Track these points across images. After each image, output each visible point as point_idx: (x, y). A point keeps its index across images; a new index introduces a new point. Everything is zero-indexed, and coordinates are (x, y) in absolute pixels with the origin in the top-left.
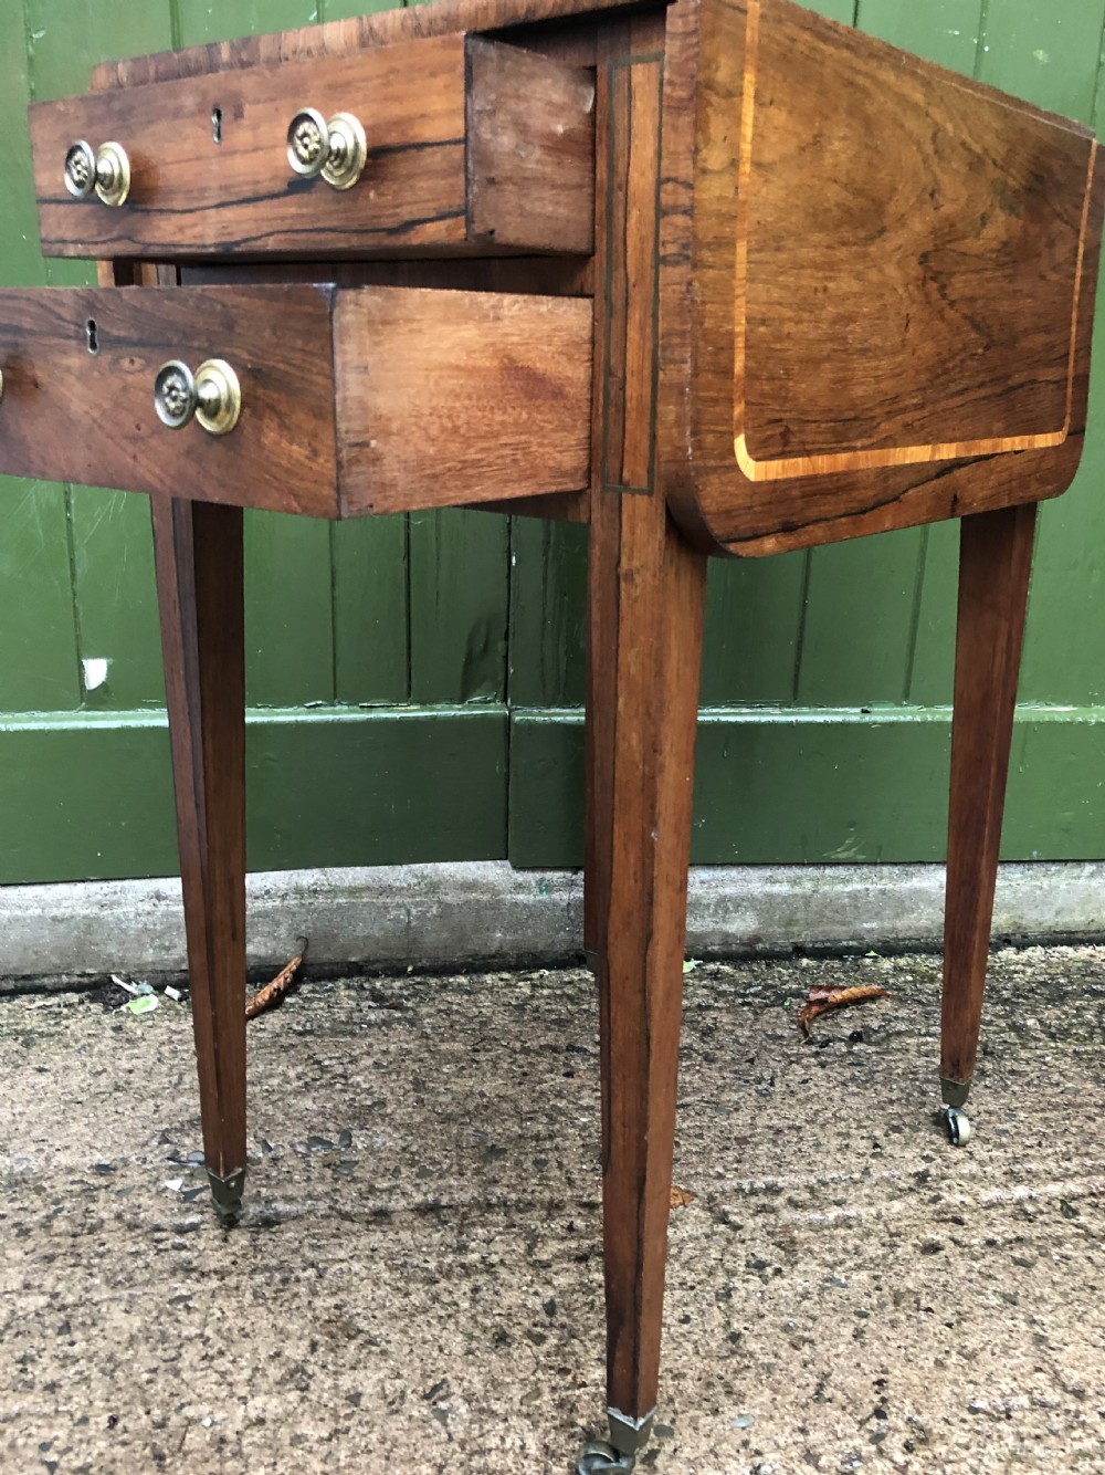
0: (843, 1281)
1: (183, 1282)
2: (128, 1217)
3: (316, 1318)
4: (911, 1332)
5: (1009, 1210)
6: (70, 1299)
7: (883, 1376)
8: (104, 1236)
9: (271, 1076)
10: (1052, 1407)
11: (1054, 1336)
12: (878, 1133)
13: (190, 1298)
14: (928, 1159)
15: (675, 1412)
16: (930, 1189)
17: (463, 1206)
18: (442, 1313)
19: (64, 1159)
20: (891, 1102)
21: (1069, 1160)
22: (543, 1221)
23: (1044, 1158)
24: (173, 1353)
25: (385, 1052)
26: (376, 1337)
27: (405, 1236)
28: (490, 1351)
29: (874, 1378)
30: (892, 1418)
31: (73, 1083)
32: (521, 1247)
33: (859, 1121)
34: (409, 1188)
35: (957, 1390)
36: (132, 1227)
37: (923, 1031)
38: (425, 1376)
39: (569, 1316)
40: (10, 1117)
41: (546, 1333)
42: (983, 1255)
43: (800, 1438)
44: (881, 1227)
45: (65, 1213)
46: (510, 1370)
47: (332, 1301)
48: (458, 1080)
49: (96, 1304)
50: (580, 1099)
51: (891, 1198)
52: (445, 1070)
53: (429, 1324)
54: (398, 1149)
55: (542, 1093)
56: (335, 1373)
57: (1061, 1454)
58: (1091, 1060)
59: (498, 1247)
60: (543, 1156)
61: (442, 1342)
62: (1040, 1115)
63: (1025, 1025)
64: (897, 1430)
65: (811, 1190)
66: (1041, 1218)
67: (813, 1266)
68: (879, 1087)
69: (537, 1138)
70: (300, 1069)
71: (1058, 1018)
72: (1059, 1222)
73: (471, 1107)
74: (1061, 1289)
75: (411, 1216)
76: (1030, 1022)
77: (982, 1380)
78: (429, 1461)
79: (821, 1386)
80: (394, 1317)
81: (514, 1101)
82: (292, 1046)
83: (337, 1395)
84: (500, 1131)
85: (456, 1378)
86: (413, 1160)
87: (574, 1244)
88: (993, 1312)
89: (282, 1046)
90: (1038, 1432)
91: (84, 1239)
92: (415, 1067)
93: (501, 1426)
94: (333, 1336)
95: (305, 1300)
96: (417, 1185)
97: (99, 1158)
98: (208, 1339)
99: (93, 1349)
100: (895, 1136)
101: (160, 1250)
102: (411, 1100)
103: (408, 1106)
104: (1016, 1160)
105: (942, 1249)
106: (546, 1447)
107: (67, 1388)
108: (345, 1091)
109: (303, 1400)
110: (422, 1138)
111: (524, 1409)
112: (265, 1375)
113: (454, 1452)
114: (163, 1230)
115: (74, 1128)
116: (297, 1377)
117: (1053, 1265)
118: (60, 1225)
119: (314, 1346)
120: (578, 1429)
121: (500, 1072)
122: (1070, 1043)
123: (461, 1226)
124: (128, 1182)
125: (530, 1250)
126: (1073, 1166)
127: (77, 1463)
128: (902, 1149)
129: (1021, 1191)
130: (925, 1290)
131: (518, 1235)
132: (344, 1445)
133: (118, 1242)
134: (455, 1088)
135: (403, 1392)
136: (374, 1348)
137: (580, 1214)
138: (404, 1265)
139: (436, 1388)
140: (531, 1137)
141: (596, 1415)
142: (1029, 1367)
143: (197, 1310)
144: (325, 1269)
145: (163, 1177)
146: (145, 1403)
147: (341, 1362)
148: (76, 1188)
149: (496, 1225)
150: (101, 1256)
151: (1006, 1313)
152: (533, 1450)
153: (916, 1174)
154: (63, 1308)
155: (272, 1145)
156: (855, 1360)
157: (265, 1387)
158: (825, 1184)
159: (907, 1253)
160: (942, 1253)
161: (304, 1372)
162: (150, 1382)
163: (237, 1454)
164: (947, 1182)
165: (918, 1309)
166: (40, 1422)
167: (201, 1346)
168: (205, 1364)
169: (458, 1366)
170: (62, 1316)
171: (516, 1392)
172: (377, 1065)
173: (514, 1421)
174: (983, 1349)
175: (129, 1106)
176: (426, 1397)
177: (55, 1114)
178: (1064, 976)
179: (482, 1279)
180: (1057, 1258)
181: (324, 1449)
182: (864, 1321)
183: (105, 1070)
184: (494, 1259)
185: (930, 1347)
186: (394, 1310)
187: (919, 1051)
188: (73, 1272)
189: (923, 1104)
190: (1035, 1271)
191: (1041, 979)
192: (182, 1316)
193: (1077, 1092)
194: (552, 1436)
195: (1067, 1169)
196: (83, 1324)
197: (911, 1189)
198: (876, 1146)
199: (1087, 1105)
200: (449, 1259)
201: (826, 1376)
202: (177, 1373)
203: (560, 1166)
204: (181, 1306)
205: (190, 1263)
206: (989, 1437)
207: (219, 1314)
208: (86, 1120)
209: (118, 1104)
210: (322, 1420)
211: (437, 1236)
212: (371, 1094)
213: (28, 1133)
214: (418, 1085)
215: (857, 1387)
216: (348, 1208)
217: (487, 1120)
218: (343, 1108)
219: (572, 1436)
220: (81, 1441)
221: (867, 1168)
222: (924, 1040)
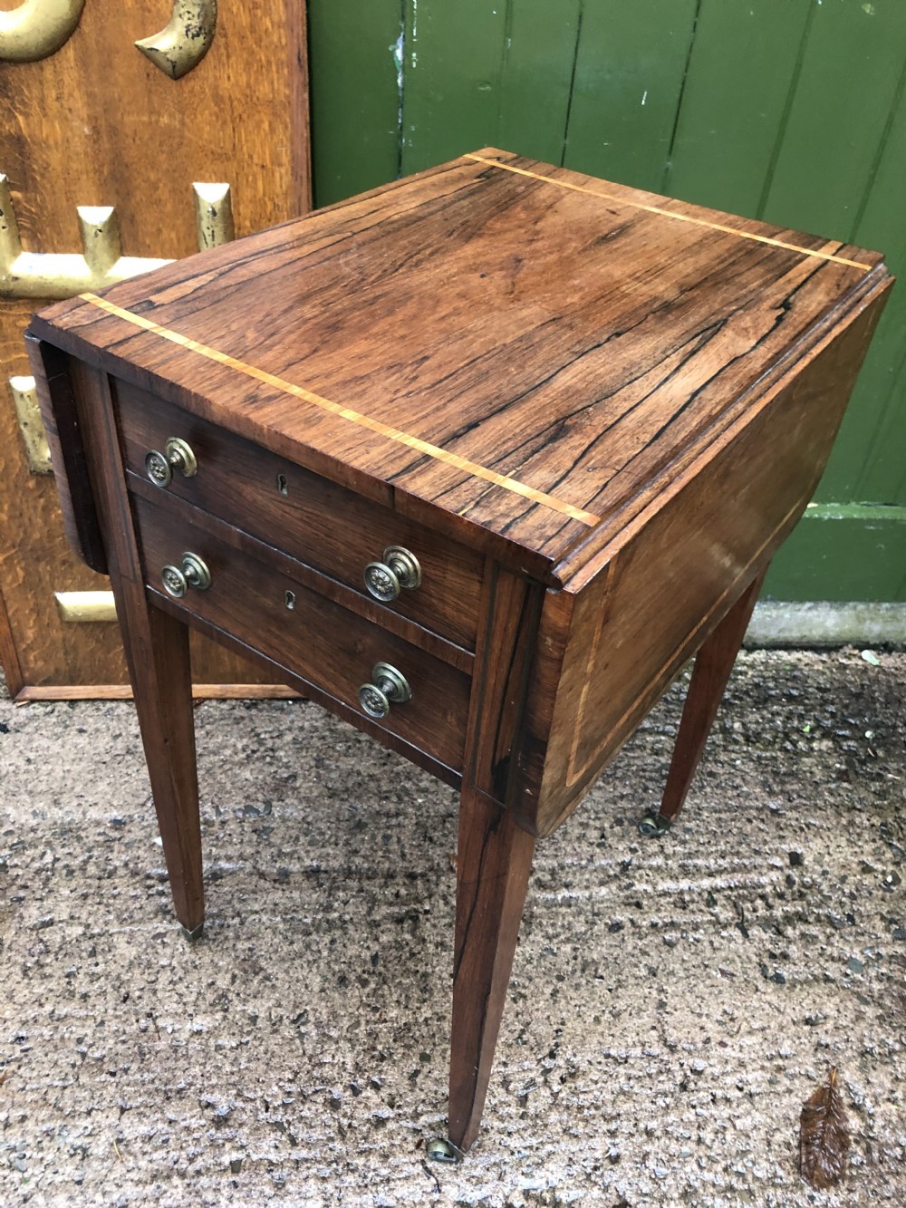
0: (555, 951)
1: (161, 922)
2: (131, 865)
3: (237, 957)
4: (585, 994)
5: (672, 900)
6: (96, 931)
7: (561, 1027)
8: (117, 881)
9: (226, 747)
10: (654, 1057)
11: (672, 1002)
12: (607, 825)
13: (164, 935)
14: (633, 851)
15: (434, 1044)
16: (628, 877)
17: (334, 871)
18: (311, 958)
19: (94, 814)
20: (622, 797)
21: (723, 858)
22: (381, 888)
23: (709, 854)
24: (153, 979)
25: (302, 729)
26: (270, 975)
27: (296, 894)
28: (334, 989)
29: (555, 1027)
30: (558, 1058)
31: (101, 745)
32: (363, 910)
33: (596, 813)
34: (303, 854)
35: (602, 1040)
36: (135, 873)
37: (661, 729)
38: (296, 1006)
39: (385, 967)
40: (61, 774)
41: (370, 979)
42: (647, 935)
43: (502, 1069)
44: (589, 907)
45: (94, 859)
46: (344, 1006)
47: (247, 945)
48: (345, 759)
49: (111, 935)
50: (421, 781)
51: (602, 883)
52: (338, 748)
53: (302, 967)
54: (300, 819)
55: (398, 774)
56: (244, 1000)
57: (649, 1092)
58: (767, 765)
59: (350, 909)
60: (389, 832)
61: (308, 981)
62: (717, 815)
63: (732, 727)
64: (560, 1067)
65: (553, 872)
66: (691, 906)
67: (539, 938)
68: (617, 782)
69: (388, 815)
70: (245, 741)
71: (757, 723)
72: (701, 911)
73: (350, 785)
74: (686, 966)
75: (299, 878)
76: (737, 725)
77: (618, 1034)
78: (290, 1068)
79: (523, 1031)
80: (283, 960)
81: (378, 780)
82: (243, 718)
83: (243, 1017)
84: (365, 807)
85: (313, 1009)
86: (308, 829)
87: (396, 909)
88: (640, 982)
89: (235, 719)
90: (641, 1074)
91: (105, 882)
92: (319, 744)
93: (334, 1047)
94: (245, 972)
95: (232, 942)
96: (307, 852)
97: (116, 814)
98: (174, 968)
99: (109, 969)
100: (617, 829)
101: (150, 896)
102: (313, 774)
103: (310, 781)
104: (690, 855)
105: (622, 928)
106: (357, 1064)
107: (93, 998)
108: (271, 764)
109: (225, 1018)
110: (316, 810)
111: (349, 1035)
112: (204, 998)
113: (305, 1063)
114: (152, 878)
115: (102, 786)
116: (222, 1003)
117: (686, 945)
118: (92, 869)
119: (234, 977)
120: (376, 1053)
121: (373, 753)
122: (758, 748)
123: (331, 888)
124: (132, 836)
125: (369, 913)
126: (724, 863)
127: (97, 1055)
128: (619, 841)
129: (684, 884)
130: (603, 961)
131: (364, 899)
132: (245, 1054)
133: (123, 885)
134: (342, 766)
135: (281, 1017)
136: (268, 983)
137: (404, 884)
138: (292, 918)
139: (300, 1016)
140: (384, 814)
141: (388, 1042)
142: (649, 1026)
143: (168, 945)
144: (246, 918)
145: (153, 833)
146: (136, 1013)
147: (248, 992)
148: (101, 839)
149: (352, 890)
150: (114, 897)
151: (647, 984)
152: (349, 1067)
153: (623, 862)
154: (92, 936)
155: (222, 810)
156: (547, 1014)
157: (203, 1007)
158: (562, 868)
159: (599, 931)
160: (622, 931)
161: (226, 997)
162: (140, 997)
163: (186, 1056)
164: (641, 871)
165: (595, 977)
166: (78, 1023)
167: (169, 973)
168: (171, 987)
169: (315, 1001)
170: (91, 943)
171: (346, 1023)
172: (295, 740)
173: (342, 1043)
174: (625, 1010)
175: (135, 769)
176: (294, 1022)
177: (89, 773)
178: (774, 679)
179: (338, 933)
180: (691, 940)
181: (231, 1055)
182: (560, 984)
183: (120, 735)
184: (347, 917)
185: (594, 1007)
186: (283, 954)
187: (652, 749)
188: (98, 909)
189: (642, 800)
190: (675, 950)
191: (756, 680)
192: (160, 948)
193: (747, 796)
194: (362, 1056)
195: (720, 866)
196: (103, 950)
197: (616, 876)
198: (603, 836)
199: (751, 808)
200: (319, 917)
201: (528, 1024)
202: (155, 992)
203: (399, 841)
204: (159, 941)
205: (166, 906)
206: (611, 1076)
207: (181, 950)
208: (108, 780)
209: (128, 767)
210: (234, 1034)
211: (315, 896)
212: (288, 767)
213: (73, 788)
214: (319, 762)
215: (543, 1034)
216: (264, 868)
217: (358, 798)
218: (269, 780)
219: (373, 1057)
220: (100, 1038)
221: (592, 856)
222: (658, 738)
